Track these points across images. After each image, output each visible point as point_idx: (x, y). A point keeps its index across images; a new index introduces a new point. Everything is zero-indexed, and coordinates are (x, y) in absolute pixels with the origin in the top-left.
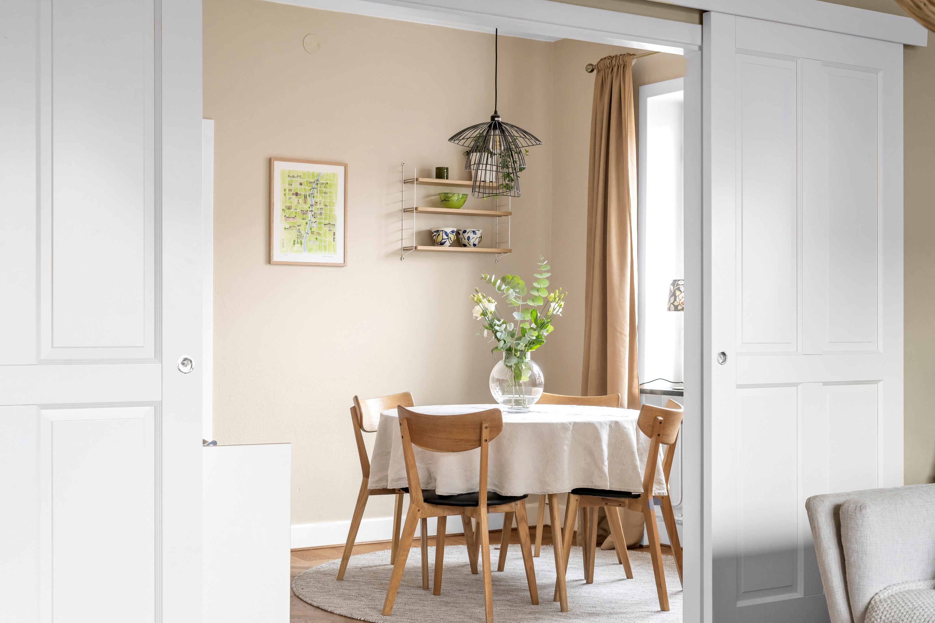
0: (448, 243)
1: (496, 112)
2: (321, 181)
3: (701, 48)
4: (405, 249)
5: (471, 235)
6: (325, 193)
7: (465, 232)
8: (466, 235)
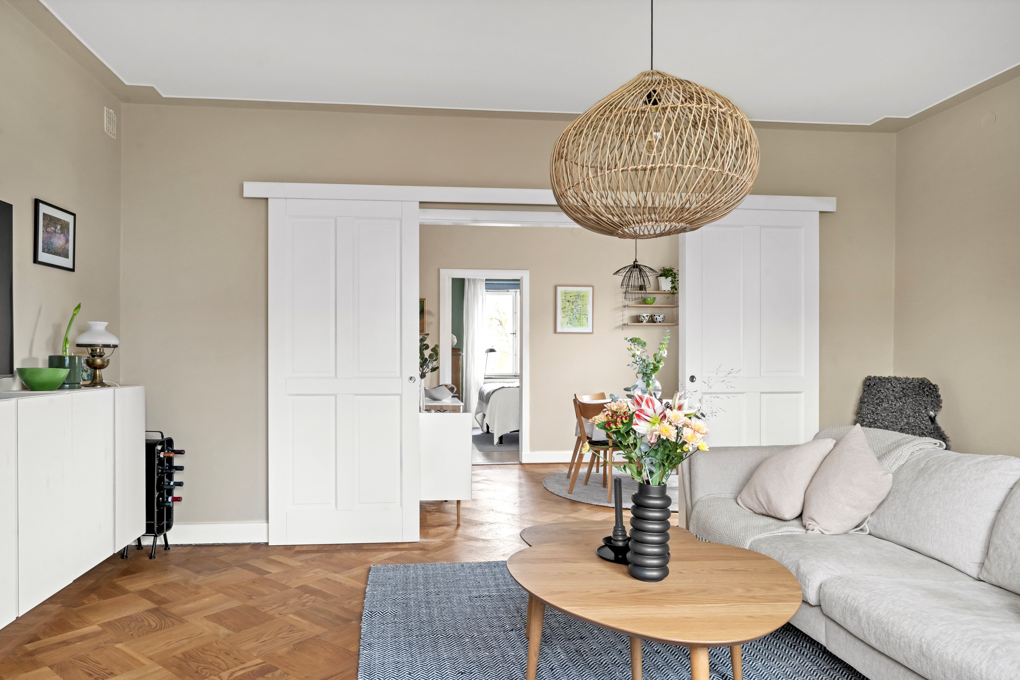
0: (645, 321)
1: (636, 260)
2: (580, 295)
4: (624, 325)
5: (658, 317)
6: (583, 300)
7: (654, 316)
8: (655, 317)
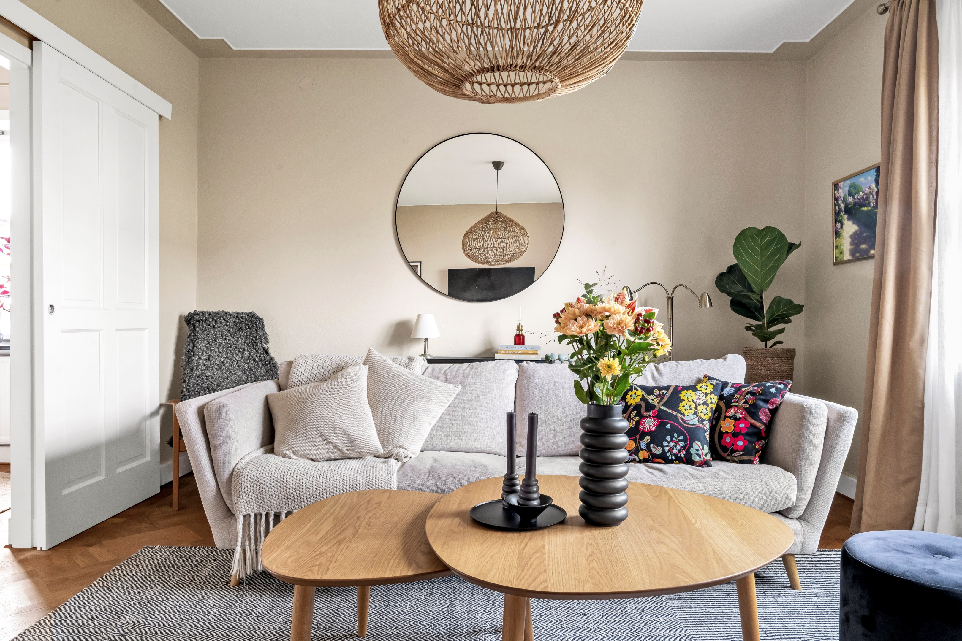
3: (30, 68)
